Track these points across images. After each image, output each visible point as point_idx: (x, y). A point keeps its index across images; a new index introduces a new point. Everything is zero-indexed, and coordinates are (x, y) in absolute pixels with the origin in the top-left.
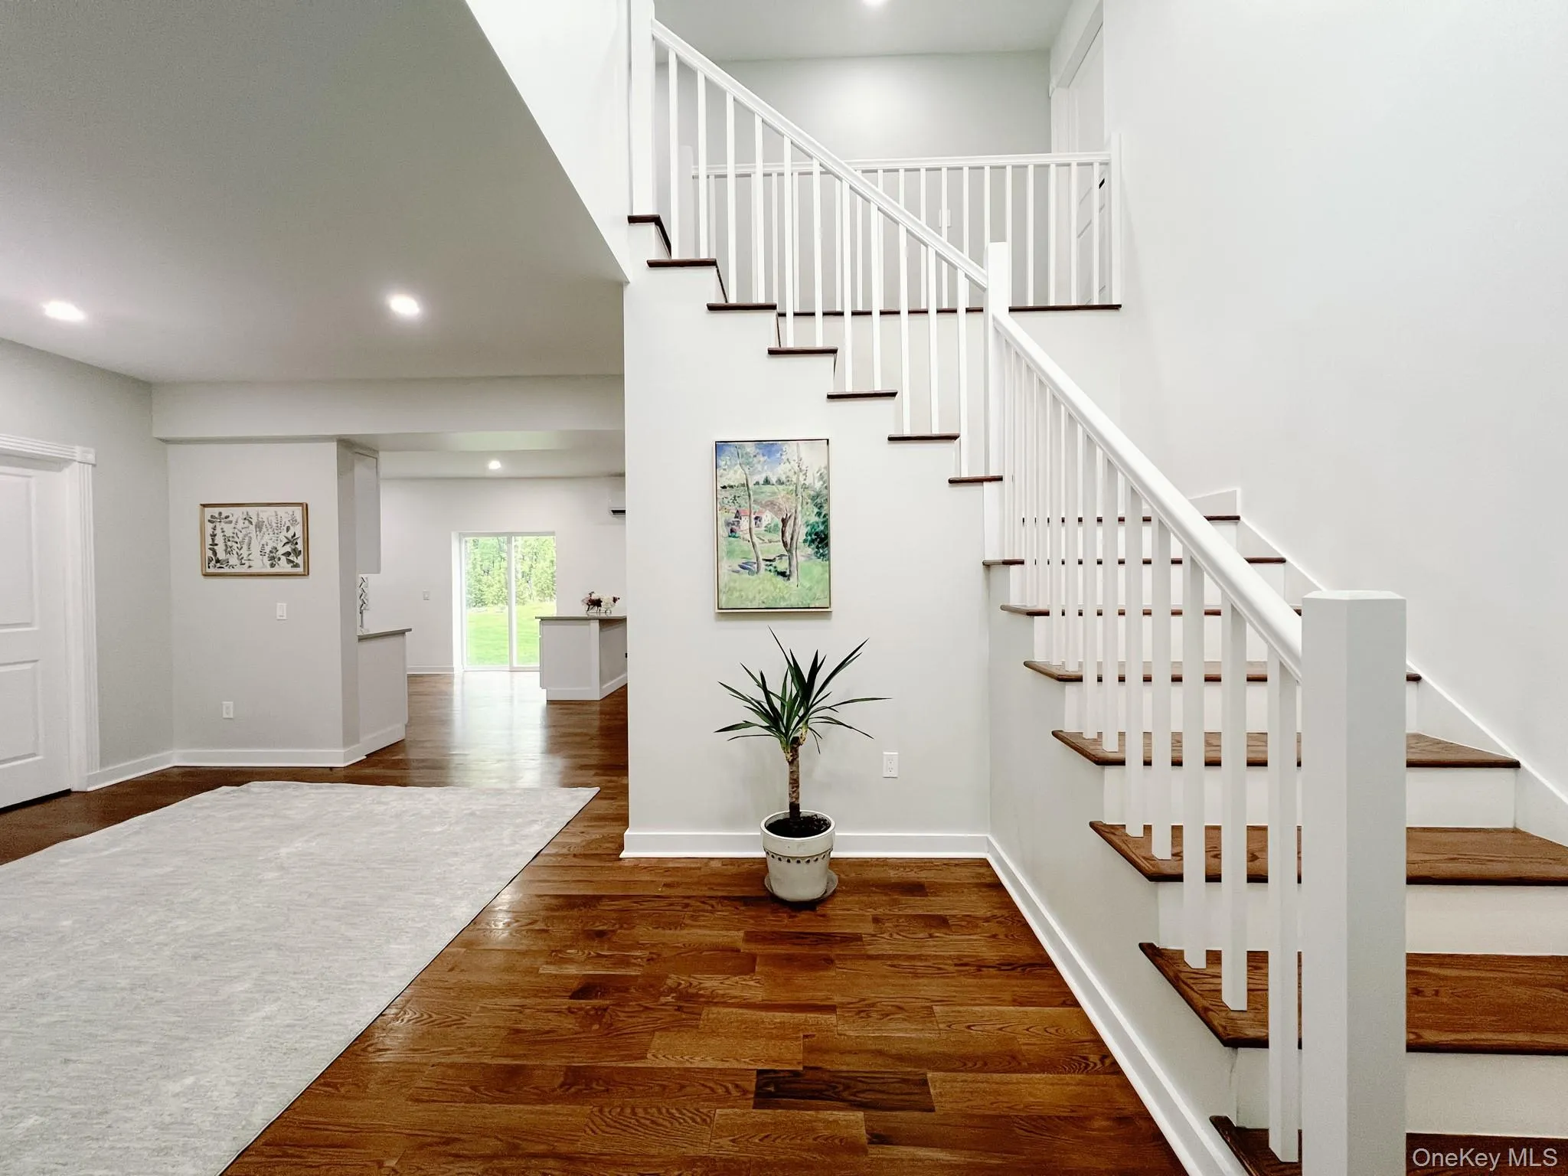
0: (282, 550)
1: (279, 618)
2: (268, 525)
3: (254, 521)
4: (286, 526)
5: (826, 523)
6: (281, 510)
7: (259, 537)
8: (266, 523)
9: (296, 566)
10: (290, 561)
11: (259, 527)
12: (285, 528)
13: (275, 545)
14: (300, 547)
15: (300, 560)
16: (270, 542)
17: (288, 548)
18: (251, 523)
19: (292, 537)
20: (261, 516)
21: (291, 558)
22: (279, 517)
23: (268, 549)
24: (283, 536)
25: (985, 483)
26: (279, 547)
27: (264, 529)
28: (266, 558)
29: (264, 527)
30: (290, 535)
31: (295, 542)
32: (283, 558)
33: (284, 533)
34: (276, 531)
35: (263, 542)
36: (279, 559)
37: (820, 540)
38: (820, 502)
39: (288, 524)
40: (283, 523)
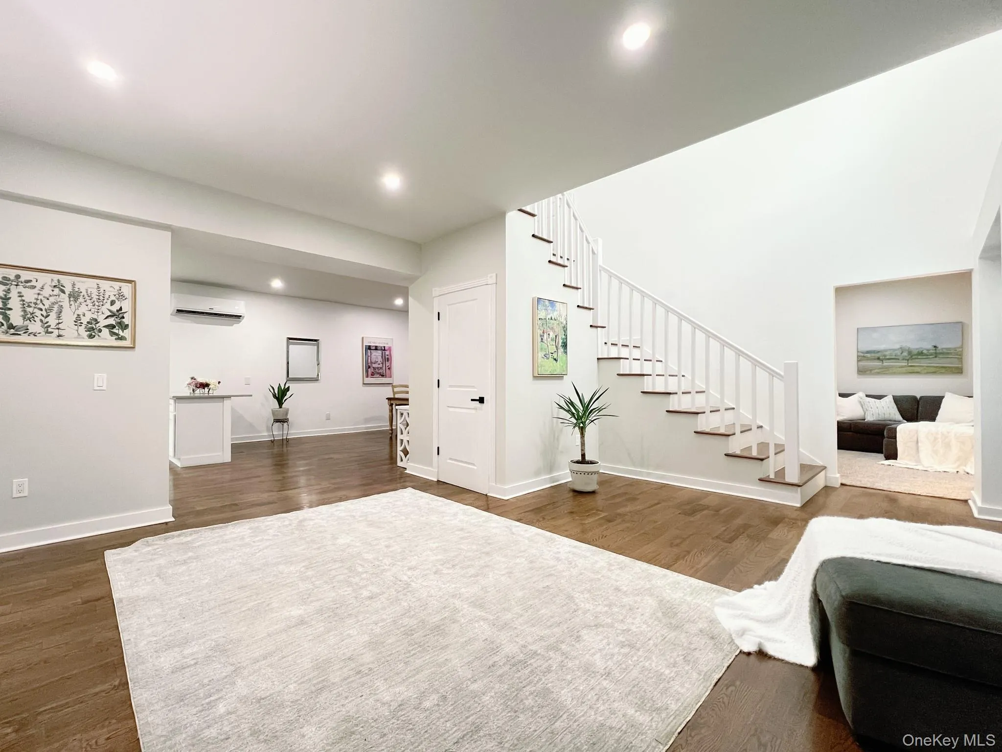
0: (103, 322)
1: (96, 388)
2: (86, 296)
3: (68, 289)
4: (110, 300)
5: (566, 338)
6: (105, 285)
7: (73, 307)
8: (84, 293)
9: (122, 338)
10: (113, 334)
11: (74, 296)
12: (109, 302)
13: (95, 317)
14: (127, 321)
15: (127, 333)
16: (87, 313)
17: (111, 321)
18: (63, 292)
19: (118, 311)
20: (77, 287)
21: (115, 330)
22: (102, 291)
23: (85, 320)
24: (106, 309)
25: (599, 328)
26: (101, 318)
27: (81, 300)
28: (82, 329)
29: (81, 298)
30: (115, 308)
31: (121, 316)
32: (106, 331)
33: (108, 305)
34: (97, 304)
35: (80, 312)
36: (100, 331)
37: (565, 345)
38: (565, 329)
39: (113, 298)
40: (107, 296)
